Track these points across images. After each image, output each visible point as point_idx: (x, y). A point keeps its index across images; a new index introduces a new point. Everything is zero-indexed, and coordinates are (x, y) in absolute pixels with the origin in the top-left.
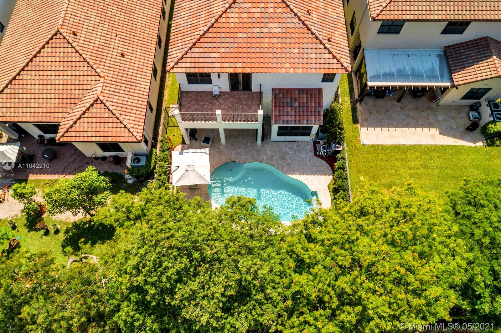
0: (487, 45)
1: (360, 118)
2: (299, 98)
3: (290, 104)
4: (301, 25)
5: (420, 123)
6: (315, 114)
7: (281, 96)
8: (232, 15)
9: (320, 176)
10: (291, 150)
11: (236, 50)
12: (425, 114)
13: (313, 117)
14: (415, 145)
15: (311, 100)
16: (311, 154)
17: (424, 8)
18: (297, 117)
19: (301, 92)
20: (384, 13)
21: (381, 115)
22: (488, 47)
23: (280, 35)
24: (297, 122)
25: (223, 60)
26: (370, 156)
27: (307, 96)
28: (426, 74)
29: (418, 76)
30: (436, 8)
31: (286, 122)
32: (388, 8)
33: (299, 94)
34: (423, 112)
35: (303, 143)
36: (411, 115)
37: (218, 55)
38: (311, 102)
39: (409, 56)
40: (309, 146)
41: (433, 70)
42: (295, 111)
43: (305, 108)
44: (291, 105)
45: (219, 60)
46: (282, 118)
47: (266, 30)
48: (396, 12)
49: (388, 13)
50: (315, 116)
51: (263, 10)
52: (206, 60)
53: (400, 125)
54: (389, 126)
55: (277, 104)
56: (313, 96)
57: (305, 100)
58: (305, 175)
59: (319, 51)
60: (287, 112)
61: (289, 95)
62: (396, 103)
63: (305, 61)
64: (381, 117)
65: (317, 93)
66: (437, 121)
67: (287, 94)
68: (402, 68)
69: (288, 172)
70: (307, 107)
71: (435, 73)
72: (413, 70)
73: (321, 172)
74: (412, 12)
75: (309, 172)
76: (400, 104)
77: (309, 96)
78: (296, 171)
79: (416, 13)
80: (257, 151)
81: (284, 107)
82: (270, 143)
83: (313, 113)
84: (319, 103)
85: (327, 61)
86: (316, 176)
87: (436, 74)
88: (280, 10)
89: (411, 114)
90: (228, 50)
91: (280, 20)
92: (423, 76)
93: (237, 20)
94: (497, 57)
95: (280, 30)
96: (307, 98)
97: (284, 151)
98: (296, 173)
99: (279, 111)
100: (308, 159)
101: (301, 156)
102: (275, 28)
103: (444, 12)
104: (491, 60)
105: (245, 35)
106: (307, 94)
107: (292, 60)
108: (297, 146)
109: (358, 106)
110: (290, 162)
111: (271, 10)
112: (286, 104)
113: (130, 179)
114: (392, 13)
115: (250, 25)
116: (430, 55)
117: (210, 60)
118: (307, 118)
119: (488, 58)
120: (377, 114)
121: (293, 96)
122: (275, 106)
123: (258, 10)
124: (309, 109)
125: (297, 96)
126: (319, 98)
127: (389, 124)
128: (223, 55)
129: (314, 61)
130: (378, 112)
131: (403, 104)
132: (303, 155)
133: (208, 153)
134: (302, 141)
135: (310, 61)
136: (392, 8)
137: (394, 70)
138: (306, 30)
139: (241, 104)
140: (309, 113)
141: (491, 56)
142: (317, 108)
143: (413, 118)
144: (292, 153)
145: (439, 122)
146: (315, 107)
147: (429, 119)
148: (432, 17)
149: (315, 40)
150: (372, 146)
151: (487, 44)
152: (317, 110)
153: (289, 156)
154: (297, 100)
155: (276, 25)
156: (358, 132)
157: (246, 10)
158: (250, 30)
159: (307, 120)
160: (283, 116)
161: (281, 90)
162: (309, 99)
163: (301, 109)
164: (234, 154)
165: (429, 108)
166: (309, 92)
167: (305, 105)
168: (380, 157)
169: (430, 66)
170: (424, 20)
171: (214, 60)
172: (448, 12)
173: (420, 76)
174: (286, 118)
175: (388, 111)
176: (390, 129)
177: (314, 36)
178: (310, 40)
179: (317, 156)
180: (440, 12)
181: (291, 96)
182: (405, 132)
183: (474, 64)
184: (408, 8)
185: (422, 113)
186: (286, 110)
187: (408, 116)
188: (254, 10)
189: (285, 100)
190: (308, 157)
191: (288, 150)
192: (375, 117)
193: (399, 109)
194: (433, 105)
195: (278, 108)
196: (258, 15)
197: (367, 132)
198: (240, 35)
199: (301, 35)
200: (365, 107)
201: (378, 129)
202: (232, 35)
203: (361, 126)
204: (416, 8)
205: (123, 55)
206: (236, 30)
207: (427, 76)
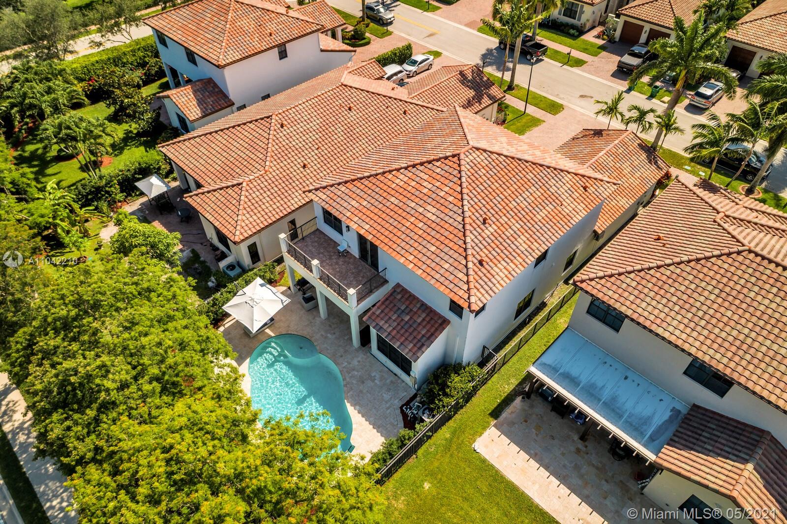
0: (755, 443)
1: (505, 415)
2: (416, 313)
3: (399, 312)
4: (460, 227)
5: (586, 492)
6: (417, 343)
7: (399, 297)
8: (402, 177)
9: (379, 434)
10: (381, 380)
11: (376, 211)
12: (606, 487)
13: (411, 345)
14: (546, 513)
15: (426, 325)
16: (398, 403)
17: (656, 312)
18: (395, 332)
19: (423, 308)
20: (593, 283)
21: (537, 435)
22: (755, 446)
23: (429, 223)
24: (390, 337)
25: (356, 212)
26: (468, 470)
27: (426, 317)
28: (629, 417)
29: (613, 410)
30: (675, 323)
31: (378, 327)
32: (603, 281)
33: (419, 309)
34: (607, 481)
35: (403, 384)
36: (583, 471)
37: (357, 205)
38: (424, 327)
39: (626, 378)
40: (405, 393)
41: (647, 421)
42: (398, 324)
43: (412, 329)
44: (401, 314)
45: (353, 210)
46: (378, 320)
47: (421, 210)
48: (610, 293)
49: (599, 286)
50: (415, 345)
51: (434, 189)
52: (342, 202)
53: (552, 468)
54: (534, 456)
55: (388, 302)
56: (432, 322)
57: (419, 320)
58: (364, 419)
59: (456, 264)
60: (390, 318)
61: (408, 302)
62: (576, 437)
63: (433, 265)
64: (535, 437)
65: (440, 321)
66: (617, 512)
67: (407, 299)
68: (600, 384)
69: (350, 400)
70: (415, 329)
71: (645, 427)
72: (614, 399)
73: (384, 432)
74: (634, 307)
75: (371, 419)
76: (580, 445)
77: (428, 319)
78: (361, 406)
79: (639, 310)
80: (346, 351)
81: (391, 310)
82: (369, 354)
83: (415, 341)
84: (432, 335)
85: (456, 281)
86: (375, 430)
87: (645, 431)
88: (451, 199)
89: (585, 469)
90: (369, 206)
91: (442, 208)
92: (621, 417)
93: (402, 184)
94: (754, 469)
95: (434, 218)
96: (424, 320)
97: (373, 375)
98: (358, 407)
99: (382, 311)
100: (388, 405)
101: (385, 395)
102: (431, 213)
103: (684, 336)
104: (741, 466)
105: (396, 202)
106: (428, 315)
107: (420, 256)
108: (392, 382)
109: (519, 400)
110: (364, 391)
111: (442, 194)
112: (396, 308)
113: (213, 282)
114: (605, 290)
115: (409, 195)
116: (661, 400)
117: (345, 205)
118: (404, 341)
119: (739, 459)
120: (534, 430)
121: (411, 306)
122: (383, 303)
123: (430, 186)
124: (415, 334)
125: (415, 310)
126: (437, 329)
127: (536, 454)
128: (361, 208)
129: (442, 271)
130: (538, 428)
131: (586, 447)
132: (386, 396)
133: (285, 304)
134: (403, 382)
135: (438, 268)
136: (609, 285)
137: (584, 379)
138: (461, 234)
139: (354, 277)
140: (412, 337)
141: (745, 461)
142: (425, 338)
143: (581, 477)
144: (378, 383)
145: (618, 516)
146: (423, 336)
147: (605, 498)
148: (660, 331)
149: (461, 250)
150: (484, 461)
151: (758, 441)
152: (423, 341)
153: (372, 384)
154: (412, 313)
155: (434, 210)
156: (484, 428)
157: (418, 179)
158: (405, 200)
159: (402, 344)
160: (382, 319)
161: (404, 291)
162: (425, 323)
163: (406, 327)
164: (322, 335)
165: (623, 486)
166: (431, 315)
167: (415, 326)
168: (478, 483)
169: (647, 412)
170: (645, 327)
171: (349, 207)
172: (691, 340)
173: (618, 414)
174: (381, 323)
175: (553, 438)
176: (532, 461)
177: (464, 246)
178: (456, 247)
179: (402, 411)
180: (677, 332)
181: (409, 304)
182: (550, 483)
183: (711, 454)
184: (632, 298)
185: (603, 482)
186: (390, 315)
187: (577, 468)
188: (425, 184)
189: (399, 304)
190: (389, 403)
191: (378, 376)
192: (527, 431)
193: (573, 449)
194: (634, 486)
195: (384, 306)
196: (425, 191)
197: (496, 439)
198: (393, 199)
199: (451, 237)
200: (527, 408)
201: (515, 448)
202: (385, 194)
203: (495, 426)
204: (644, 305)
205: (304, 166)
206: (393, 192)
207: (626, 422)
